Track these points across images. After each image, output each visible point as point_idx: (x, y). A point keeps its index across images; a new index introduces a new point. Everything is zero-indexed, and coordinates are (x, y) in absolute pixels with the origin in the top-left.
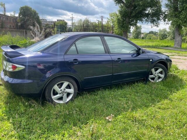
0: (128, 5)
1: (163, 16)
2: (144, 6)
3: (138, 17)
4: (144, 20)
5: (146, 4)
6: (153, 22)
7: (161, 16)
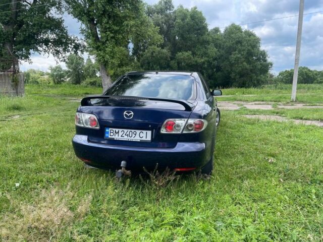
0: (5, 19)
1: (73, 46)
2: (40, 27)
3: (30, 44)
4: (41, 49)
5: (43, 24)
6: (56, 53)
7: (70, 45)
